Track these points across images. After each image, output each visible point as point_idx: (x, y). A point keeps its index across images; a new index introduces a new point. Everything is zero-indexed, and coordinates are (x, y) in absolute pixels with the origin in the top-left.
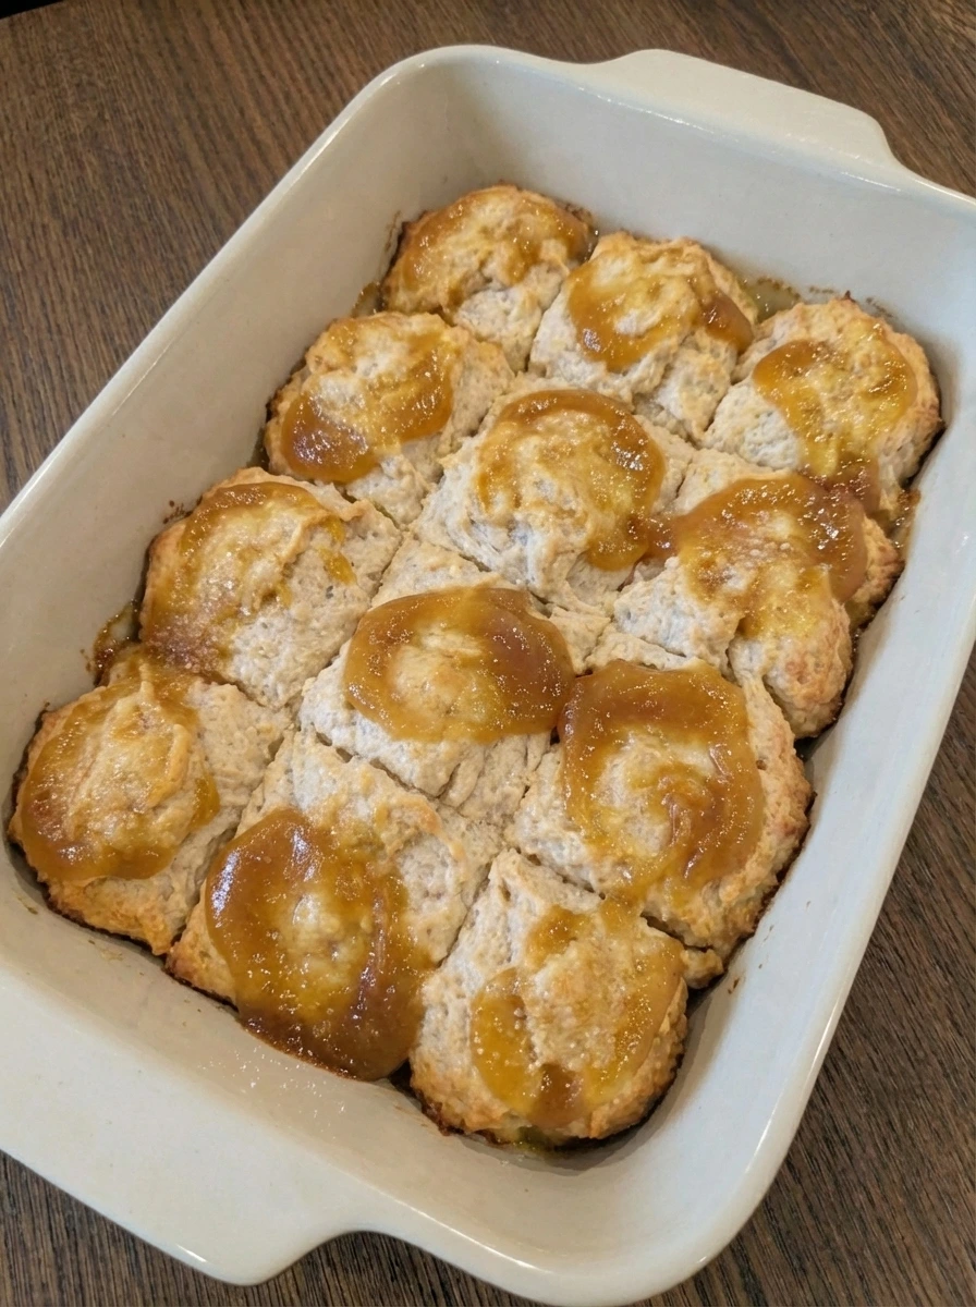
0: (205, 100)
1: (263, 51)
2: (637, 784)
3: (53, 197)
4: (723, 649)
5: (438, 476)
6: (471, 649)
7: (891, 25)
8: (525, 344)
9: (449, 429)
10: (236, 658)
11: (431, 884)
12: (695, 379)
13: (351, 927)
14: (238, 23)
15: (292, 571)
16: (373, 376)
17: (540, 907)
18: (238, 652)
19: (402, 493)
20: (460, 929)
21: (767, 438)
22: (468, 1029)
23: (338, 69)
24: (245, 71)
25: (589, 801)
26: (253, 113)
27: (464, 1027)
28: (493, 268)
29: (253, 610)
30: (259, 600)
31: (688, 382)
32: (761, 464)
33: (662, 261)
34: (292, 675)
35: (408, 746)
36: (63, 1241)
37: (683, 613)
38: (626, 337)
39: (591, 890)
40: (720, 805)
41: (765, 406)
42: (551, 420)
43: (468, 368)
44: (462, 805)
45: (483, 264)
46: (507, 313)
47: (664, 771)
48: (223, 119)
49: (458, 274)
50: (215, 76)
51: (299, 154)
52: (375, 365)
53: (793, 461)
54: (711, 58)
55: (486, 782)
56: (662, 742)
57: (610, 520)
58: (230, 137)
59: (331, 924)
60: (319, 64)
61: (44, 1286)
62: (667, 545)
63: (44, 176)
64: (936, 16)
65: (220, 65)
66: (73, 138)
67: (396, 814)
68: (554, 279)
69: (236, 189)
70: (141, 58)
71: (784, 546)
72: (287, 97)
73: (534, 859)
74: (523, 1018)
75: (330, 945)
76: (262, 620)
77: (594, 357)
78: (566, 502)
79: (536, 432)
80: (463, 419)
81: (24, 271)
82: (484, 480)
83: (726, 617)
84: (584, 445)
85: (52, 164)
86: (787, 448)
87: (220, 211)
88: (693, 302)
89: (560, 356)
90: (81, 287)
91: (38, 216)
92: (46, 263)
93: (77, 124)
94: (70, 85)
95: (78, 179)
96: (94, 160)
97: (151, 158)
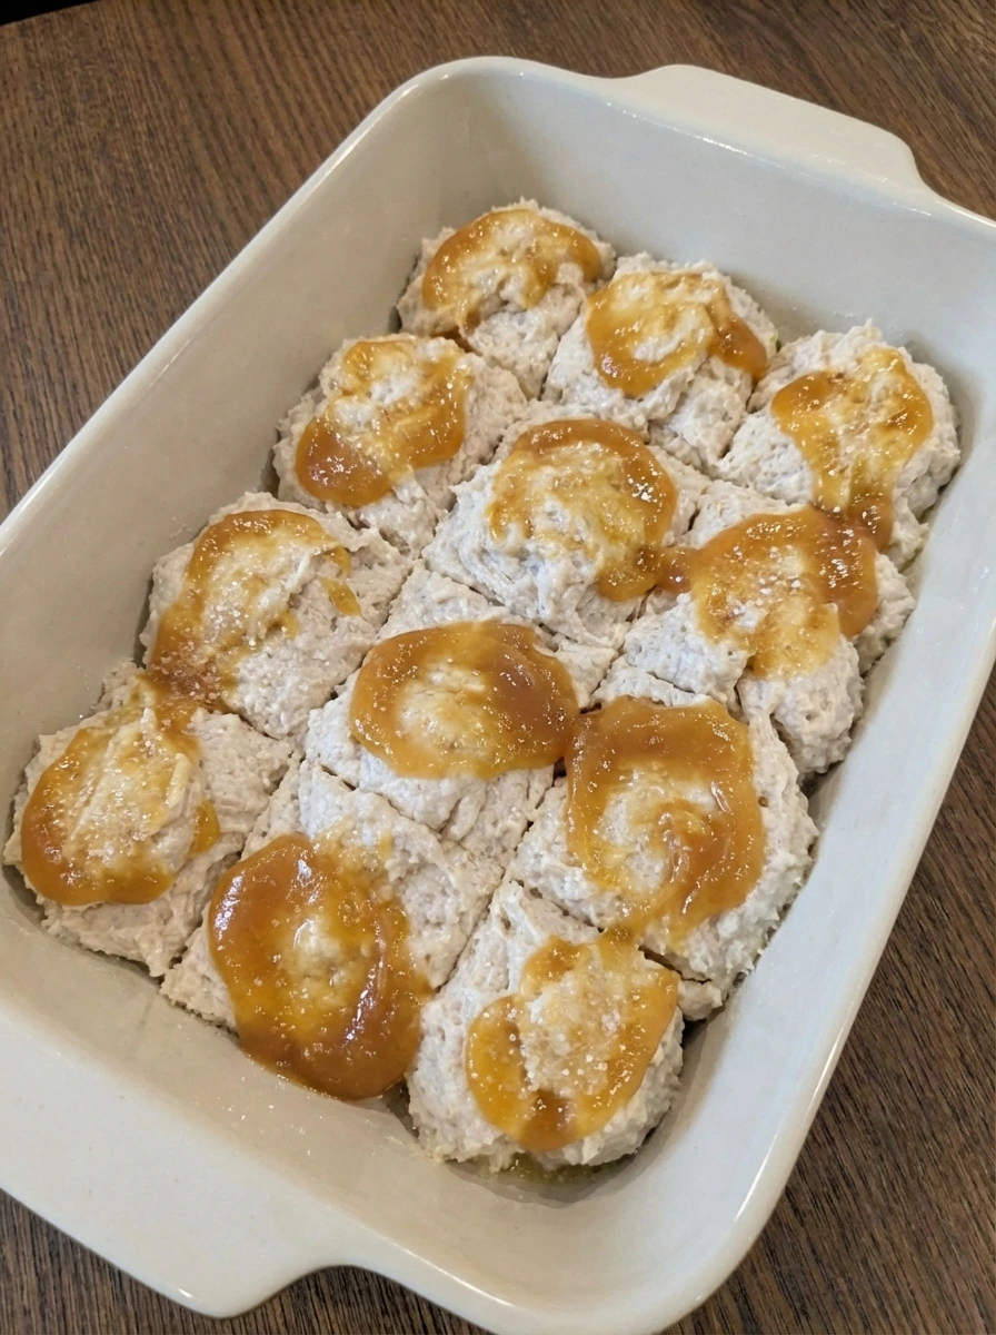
0: (218, 109)
1: (279, 62)
2: (639, 820)
3: (60, 206)
4: (731, 686)
5: (451, 504)
6: (477, 686)
7: (920, 42)
8: (542, 368)
9: (461, 455)
10: (241, 688)
11: (432, 913)
12: (710, 407)
13: (352, 953)
14: (253, 32)
15: (299, 601)
16: (388, 401)
17: (539, 938)
18: (242, 681)
19: (414, 519)
20: (459, 956)
21: (783, 470)
22: (463, 1056)
23: (356, 81)
24: (260, 82)
25: (590, 836)
26: (268, 124)
27: (460, 1053)
28: (510, 290)
29: (258, 640)
30: (264, 631)
31: (702, 409)
32: (774, 496)
33: (682, 285)
34: (296, 703)
35: (412, 783)
36: (47, 1267)
37: (693, 651)
38: (642, 363)
39: (588, 923)
40: (721, 841)
41: (781, 438)
42: (565, 450)
43: (482, 396)
44: (463, 839)
45: (501, 285)
46: (523, 336)
47: (667, 807)
48: (235, 129)
49: (476, 296)
50: (228, 84)
51: (314, 167)
52: (390, 391)
53: (808, 493)
54: (735, 74)
55: (488, 816)
56: (665, 778)
57: (621, 550)
58: (242, 147)
59: (332, 948)
60: (336, 75)
61: (26, 1312)
62: (678, 579)
63: (51, 184)
64: (968, 35)
65: (234, 74)
66: (83, 147)
67: (399, 842)
68: (571, 302)
69: (247, 200)
70: (154, 66)
71: (796, 584)
72: (301, 105)
73: (535, 893)
74: (518, 1044)
75: (329, 967)
76: (267, 649)
77: (611, 382)
78: (578, 532)
79: (548, 463)
80: (476, 446)
81: (29, 282)
82: (497, 509)
83: (735, 655)
84: (598, 478)
85: (59, 172)
86: (802, 480)
87: (232, 225)
88: (711, 329)
89: (577, 380)
90: (87, 297)
91: (44, 226)
92: (51, 273)
93: (87, 132)
94: (80, 92)
95: (86, 188)
96: (102, 168)
97: (161, 167)
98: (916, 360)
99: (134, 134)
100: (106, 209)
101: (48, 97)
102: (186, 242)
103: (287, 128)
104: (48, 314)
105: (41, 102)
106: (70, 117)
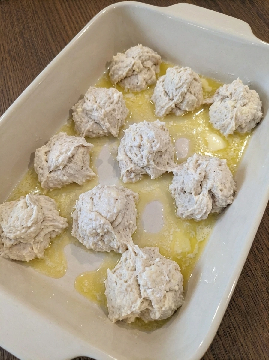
0: (54, 24)
1: (71, 10)
3: (9, 51)
15: (71, 160)
24: (66, 16)
28: (136, 67)
50: (57, 17)
58: (60, 34)
63: (7, 44)
66: (16, 34)
70: (36, 12)
72: (77, 23)
85: (9, 41)
90: (15, 75)
91: (4, 56)
92: (6, 69)
93: (17, 30)
94: (16, 19)
95: (16, 45)
96: (21, 40)
97: (38, 39)
98: (250, 89)
99: (30, 31)
100: (22, 51)
101: (7, 21)
102: (44, 60)
103: (73, 29)
104: (4, 80)
105: (5, 22)
106: (13, 26)
